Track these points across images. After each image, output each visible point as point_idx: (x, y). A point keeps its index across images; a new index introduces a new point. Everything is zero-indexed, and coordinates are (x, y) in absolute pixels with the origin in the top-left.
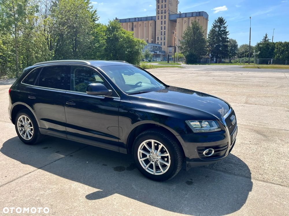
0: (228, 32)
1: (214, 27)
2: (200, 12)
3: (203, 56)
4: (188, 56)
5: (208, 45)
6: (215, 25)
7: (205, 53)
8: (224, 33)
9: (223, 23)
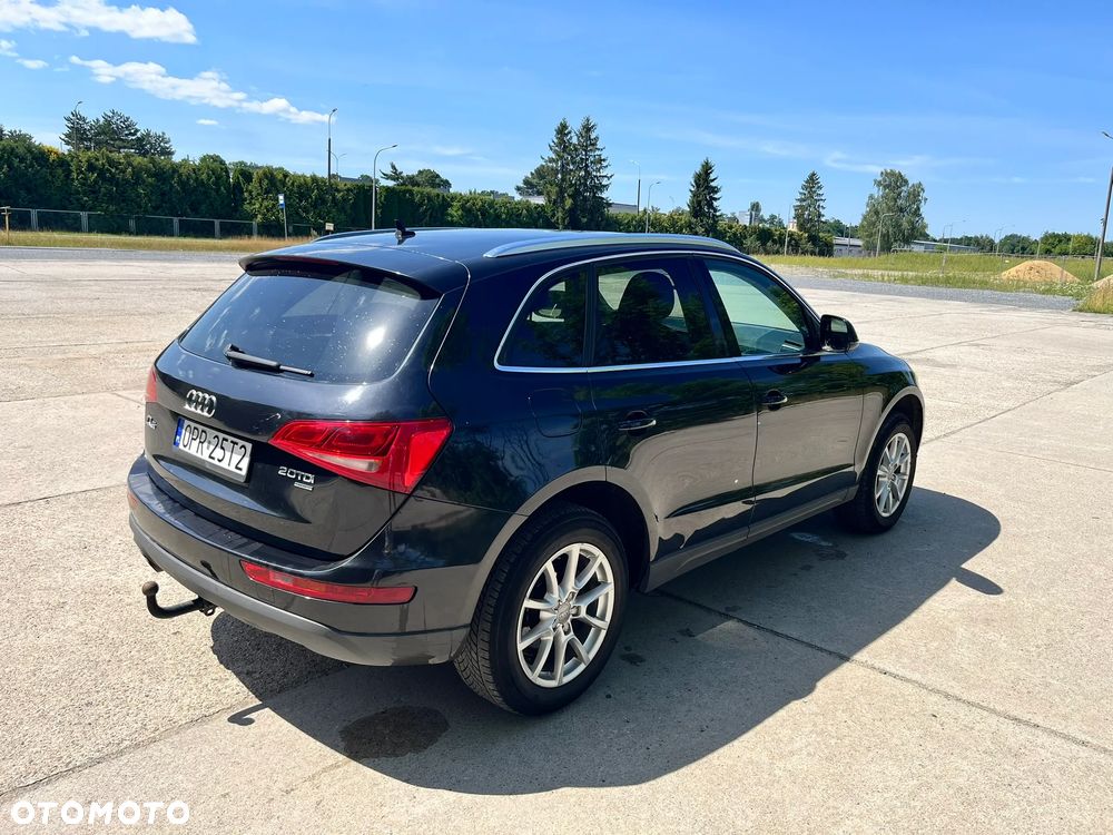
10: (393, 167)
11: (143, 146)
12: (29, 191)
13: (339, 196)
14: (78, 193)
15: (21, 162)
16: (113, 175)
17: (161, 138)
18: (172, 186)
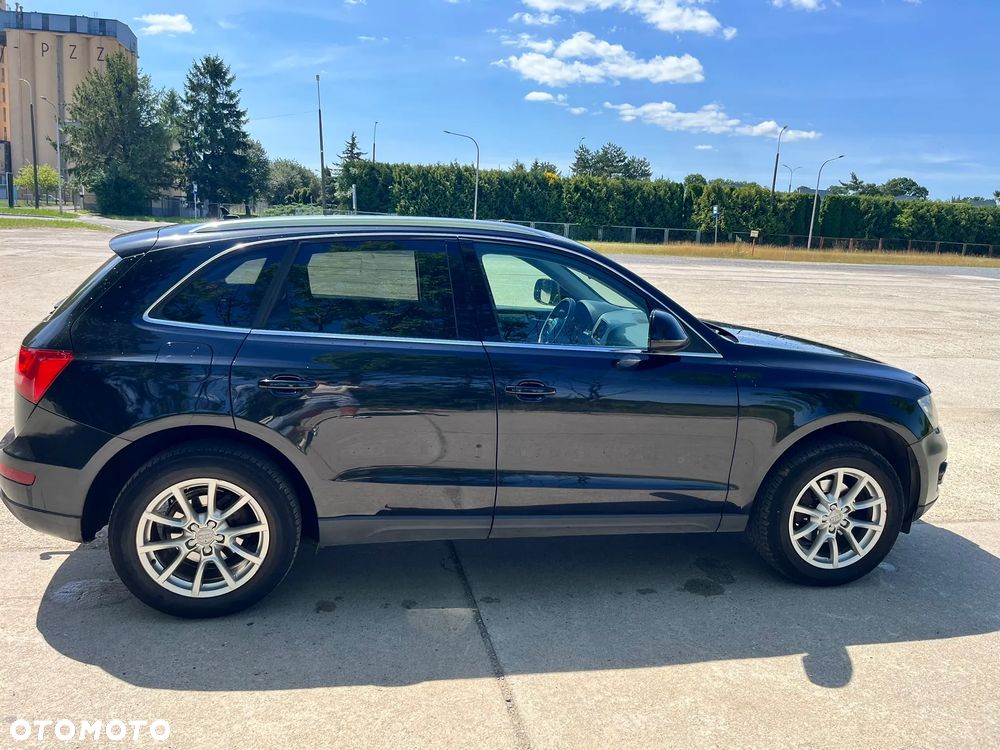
0: (243, 114)
1: (192, 89)
2: (102, 22)
3: (161, 190)
4: (103, 183)
5: (179, 151)
6: (195, 82)
7: (167, 181)
8: (231, 114)
9: (223, 78)
10: (854, 177)
11: (628, 170)
12: (532, 208)
13: (780, 206)
14: (565, 209)
15: (529, 186)
16: (591, 194)
17: (643, 163)
18: (635, 201)
